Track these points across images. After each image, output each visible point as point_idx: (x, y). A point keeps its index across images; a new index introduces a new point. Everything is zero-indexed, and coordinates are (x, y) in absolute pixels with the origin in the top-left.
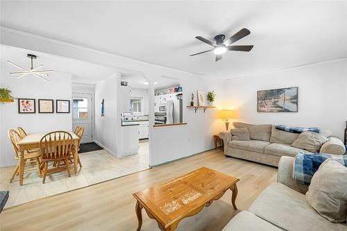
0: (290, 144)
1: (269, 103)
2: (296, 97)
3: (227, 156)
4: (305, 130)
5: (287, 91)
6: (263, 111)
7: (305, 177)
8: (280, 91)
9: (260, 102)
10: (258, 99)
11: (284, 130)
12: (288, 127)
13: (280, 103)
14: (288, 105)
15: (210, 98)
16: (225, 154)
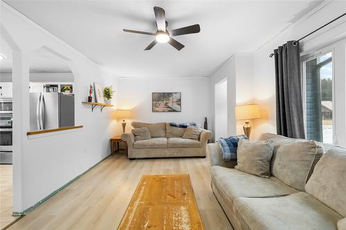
0: (181, 137)
1: (162, 104)
2: (180, 100)
3: (131, 159)
4: (188, 125)
5: (174, 95)
6: (157, 111)
7: (231, 156)
8: (170, 94)
9: (155, 102)
10: (153, 101)
11: (175, 126)
12: (178, 124)
13: (170, 105)
14: (175, 106)
15: (107, 94)
16: (129, 156)
